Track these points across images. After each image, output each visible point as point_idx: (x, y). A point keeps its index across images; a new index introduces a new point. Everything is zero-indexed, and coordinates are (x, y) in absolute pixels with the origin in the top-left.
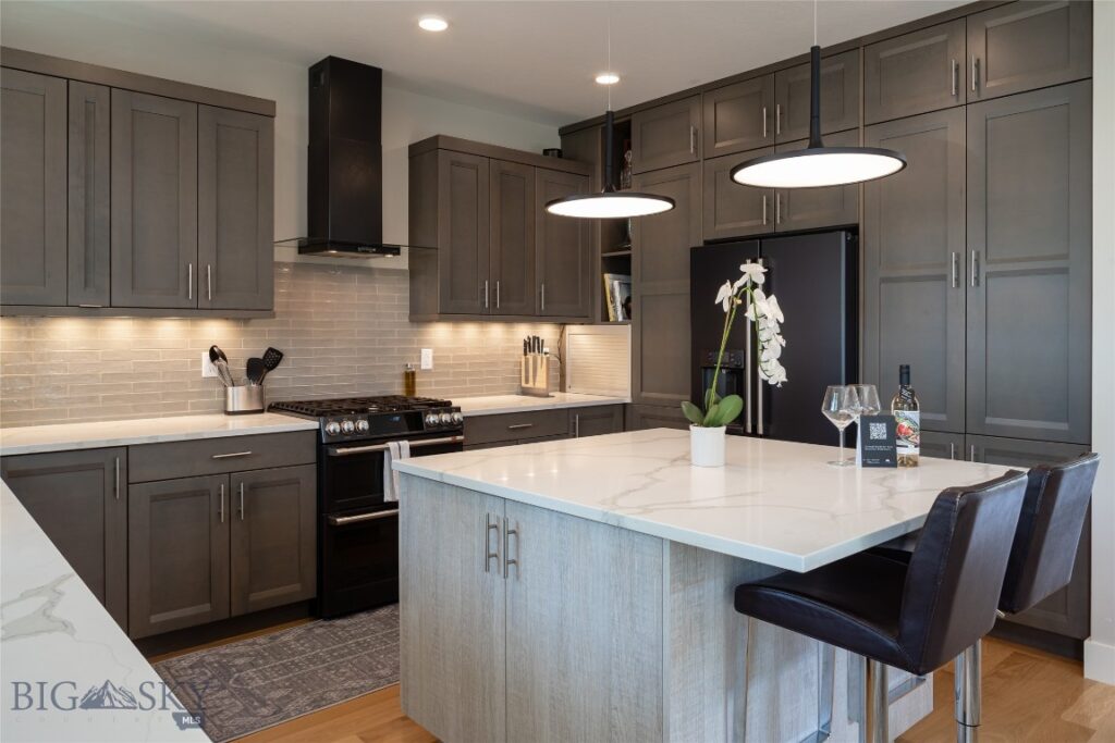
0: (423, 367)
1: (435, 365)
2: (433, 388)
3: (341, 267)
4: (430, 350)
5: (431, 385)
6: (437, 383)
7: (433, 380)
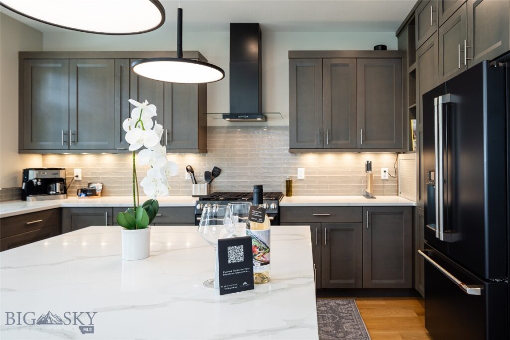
0: (299, 177)
1: (307, 177)
2: (305, 189)
3: (252, 127)
4: (304, 169)
5: (304, 188)
6: (308, 187)
7: (305, 185)
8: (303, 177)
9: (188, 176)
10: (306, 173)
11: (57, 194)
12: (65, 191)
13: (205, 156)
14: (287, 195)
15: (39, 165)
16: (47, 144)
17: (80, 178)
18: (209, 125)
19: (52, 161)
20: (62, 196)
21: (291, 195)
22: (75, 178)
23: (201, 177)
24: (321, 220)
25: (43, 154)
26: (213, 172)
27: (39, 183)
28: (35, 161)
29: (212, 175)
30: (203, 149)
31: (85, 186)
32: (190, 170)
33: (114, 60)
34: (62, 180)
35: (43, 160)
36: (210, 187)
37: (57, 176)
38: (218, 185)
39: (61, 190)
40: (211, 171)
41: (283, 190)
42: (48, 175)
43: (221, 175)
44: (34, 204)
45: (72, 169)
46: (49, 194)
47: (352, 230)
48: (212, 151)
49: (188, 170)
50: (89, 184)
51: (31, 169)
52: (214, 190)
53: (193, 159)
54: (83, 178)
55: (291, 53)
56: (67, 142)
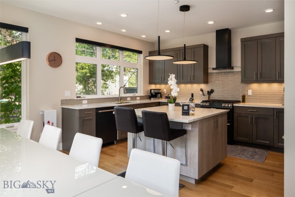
0: (248, 94)
1: (253, 94)
2: (252, 100)
4: (251, 90)
7: (252, 98)
8: (251, 94)
9: (201, 93)
10: (252, 92)
11: (159, 98)
12: (161, 97)
13: (207, 85)
14: (243, 102)
15: (154, 88)
16: (156, 81)
17: (166, 93)
18: (209, 72)
19: (158, 87)
20: (161, 98)
21: (245, 102)
22: (164, 93)
23: (206, 93)
24: (252, 113)
25: (155, 84)
26: (211, 91)
27: (154, 94)
28: (153, 87)
29: (210, 92)
30: (206, 82)
31: (167, 95)
32: (202, 90)
33: (175, 51)
34: (160, 93)
35: (155, 87)
36: (209, 97)
37: (159, 92)
38: (213, 96)
39: (160, 96)
40: (210, 91)
41: (241, 100)
42: (156, 91)
43: (214, 92)
44: (153, 100)
45: (163, 90)
46: (157, 98)
47: (268, 119)
48: (210, 83)
49: (201, 90)
50: (168, 95)
51: (152, 89)
52: (211, 99)
53: (203, 86)
54: (166, 92)
55: (242, 39)
56: (161, 80)
